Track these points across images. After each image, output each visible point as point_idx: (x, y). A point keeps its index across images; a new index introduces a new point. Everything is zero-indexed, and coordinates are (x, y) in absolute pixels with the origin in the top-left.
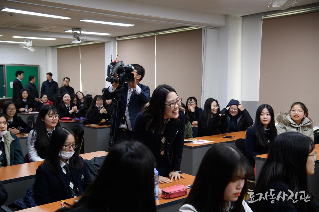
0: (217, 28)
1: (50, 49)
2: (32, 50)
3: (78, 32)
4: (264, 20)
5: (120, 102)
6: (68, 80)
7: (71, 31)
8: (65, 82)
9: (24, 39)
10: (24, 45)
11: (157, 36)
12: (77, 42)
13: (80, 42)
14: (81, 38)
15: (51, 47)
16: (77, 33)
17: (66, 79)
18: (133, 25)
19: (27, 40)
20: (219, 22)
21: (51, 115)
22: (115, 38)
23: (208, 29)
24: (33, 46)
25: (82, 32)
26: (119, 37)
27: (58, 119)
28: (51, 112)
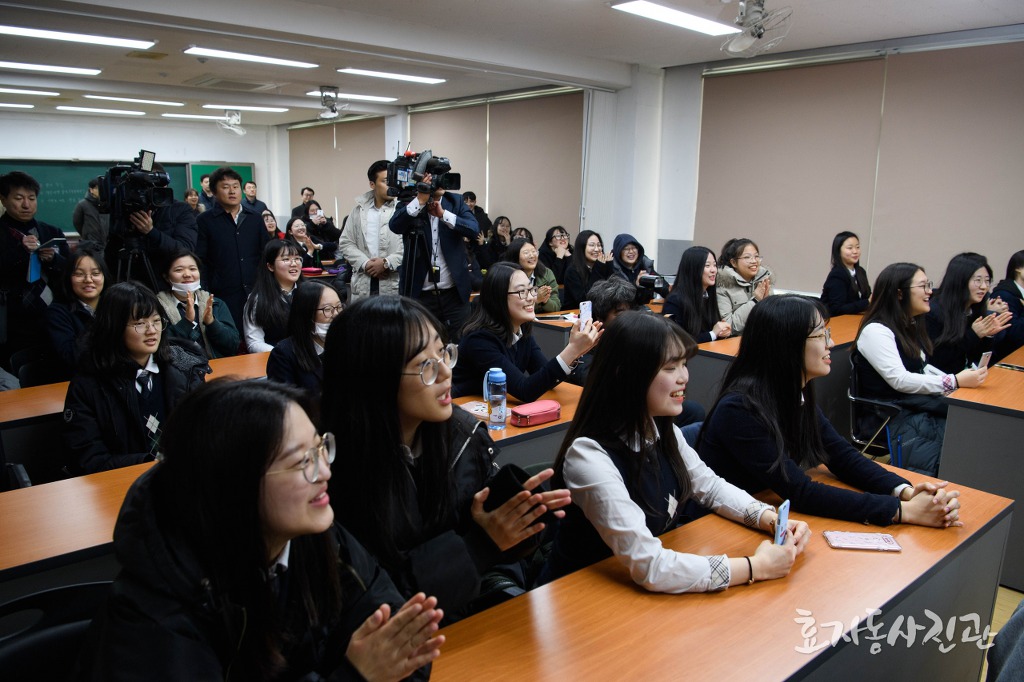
0: (614, 90)
1: (275, 130)
2: (240, 132)
3: (333, 95)
4: (707, 78)
5: (421, 237)
6: (310, 193)
7: (317, 94)
8: (304, 197)
9: (226, 110)
10: (225, 122)
11: (492, 104)
12: (330, 115)
13: (336, 114)
14: (338, 108)
15: (278, 126)
16: (329, 97)
17: (306, 191)
18: (443, 81)
19: (231, 113)
20: (619, 78)
21: (286, 257)
22: (406, 107)
23: (597, 93)
24: (242, 125)
25: (340, 96)
26: (414, 106)
27: (301, 265)
28: (287, 252)
